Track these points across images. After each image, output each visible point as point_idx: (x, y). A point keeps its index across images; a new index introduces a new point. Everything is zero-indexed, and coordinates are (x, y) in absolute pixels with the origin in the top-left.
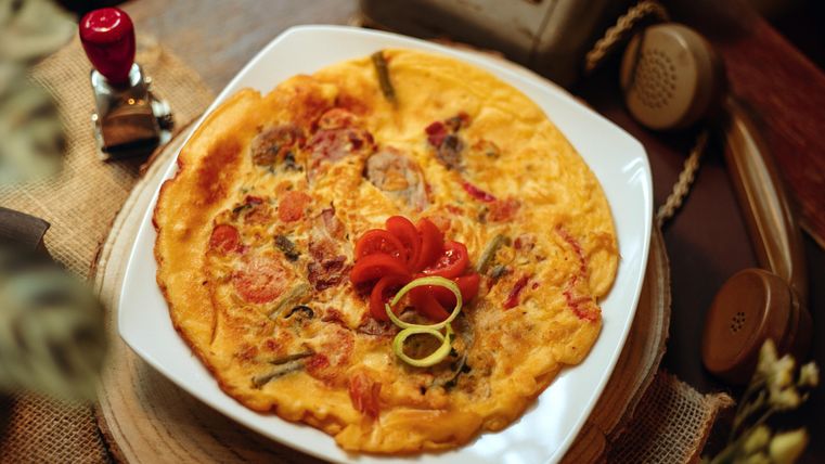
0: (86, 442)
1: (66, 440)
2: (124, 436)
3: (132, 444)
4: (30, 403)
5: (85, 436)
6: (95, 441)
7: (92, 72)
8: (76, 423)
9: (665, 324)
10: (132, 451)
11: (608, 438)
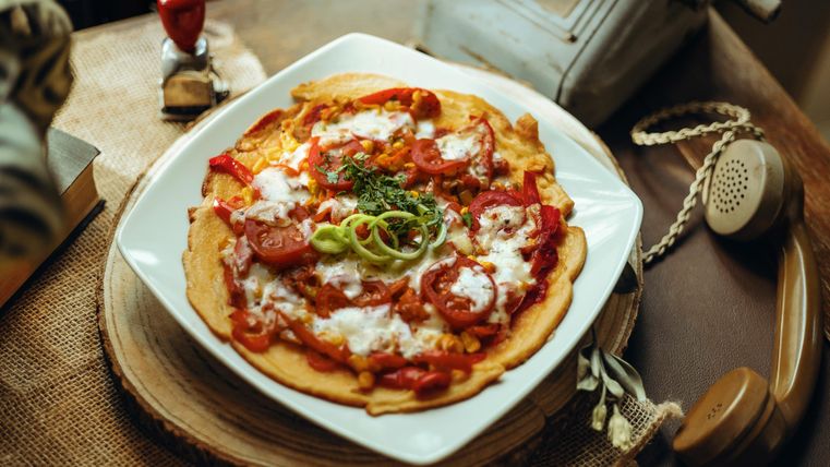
0: (88, 343)
1: (70, 338)
2: (118, 336)
3: (123, 343)
4: (48, 302)
5: (88, 337)
6: (96, 343)
7: (165, 41)
8: (83, 326)
9: (625, 335)
10: (122, 348)
11: (548, 420)
